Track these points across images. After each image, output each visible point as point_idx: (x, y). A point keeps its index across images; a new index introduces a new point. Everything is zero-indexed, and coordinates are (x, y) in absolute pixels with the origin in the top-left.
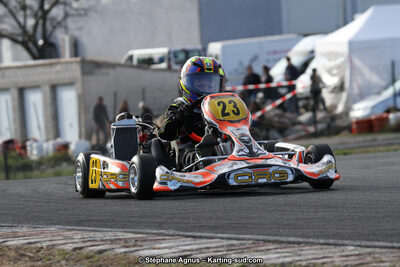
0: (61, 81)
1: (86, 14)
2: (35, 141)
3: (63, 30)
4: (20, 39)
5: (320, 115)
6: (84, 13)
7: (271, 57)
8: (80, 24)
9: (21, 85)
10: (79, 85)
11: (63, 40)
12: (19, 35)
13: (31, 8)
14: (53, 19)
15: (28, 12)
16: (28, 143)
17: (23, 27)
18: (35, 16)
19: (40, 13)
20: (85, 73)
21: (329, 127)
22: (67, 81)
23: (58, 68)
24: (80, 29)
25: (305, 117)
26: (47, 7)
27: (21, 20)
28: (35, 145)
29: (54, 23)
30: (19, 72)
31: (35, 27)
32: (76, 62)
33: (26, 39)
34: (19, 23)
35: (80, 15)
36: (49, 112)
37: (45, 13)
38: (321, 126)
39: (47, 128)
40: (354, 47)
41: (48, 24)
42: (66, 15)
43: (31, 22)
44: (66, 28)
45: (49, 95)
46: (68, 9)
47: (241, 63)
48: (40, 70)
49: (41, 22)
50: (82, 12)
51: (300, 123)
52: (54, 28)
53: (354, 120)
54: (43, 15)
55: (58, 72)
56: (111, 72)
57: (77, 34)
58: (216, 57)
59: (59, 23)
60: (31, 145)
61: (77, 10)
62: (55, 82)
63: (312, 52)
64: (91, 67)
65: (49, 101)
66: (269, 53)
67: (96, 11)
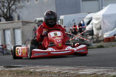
0: (16, 28)
1: (22, 8)
2: (9, 45)
3: (15, 12)
4: (2, 15)
5: (94, 37)
6: (22, 7)
7: (79, 20)
8: (20, 11)
9: (4, 29)
10: (21, 29)
11: (15, 15)
12: (2, 14)
13: (6, 6)
14: (12, 9)
15: (5, 7)
16: (7, 46)
17: (3, 12)
18: (7, 8)
19: (8, 8)
20: (23, 25)
21: (97, 40)
22: (18, 27)
23: (15, 23)
24: (20, 12)
25: (90, 37)
26: (10, 6)
27: (3, 9)
28: (9, 46)
29: (13, 11)
30: (3, 25)
31: (7, 12)
32: (21, 22)
33: (4, 15)
34: (2, 10)
35: (20, 8)
36: (13, 37)
37: (10, 7)
38: (94, 40)
39: (12, 41)
40: (104, 16)
41: (11, 11)
42: (16, 8)
43: (5, 10)
44: (16, 12)
45: (12, 31)
46: (17, 6)
47: (70, 22)
48: (9, 24)
49: (8, 10)
50: (21, 7)
51: (88, 39)
52: (13, 12)
53: (105, 38)
54: (9, 8)
55: (15, 25)
56: (31, 24)
57: (19, 13)
58: (62, 20)
59: (14, 10)
60: (8, 47)
61: (19, 6)
62: (14, 28)
63: (92, 18)
64: (25, 23)
65: (12, 33)
66: (78, 18)
67: (25, 7)
